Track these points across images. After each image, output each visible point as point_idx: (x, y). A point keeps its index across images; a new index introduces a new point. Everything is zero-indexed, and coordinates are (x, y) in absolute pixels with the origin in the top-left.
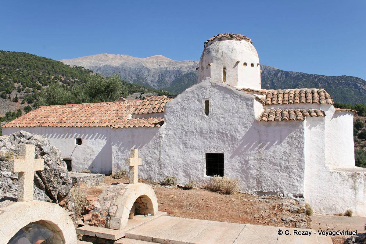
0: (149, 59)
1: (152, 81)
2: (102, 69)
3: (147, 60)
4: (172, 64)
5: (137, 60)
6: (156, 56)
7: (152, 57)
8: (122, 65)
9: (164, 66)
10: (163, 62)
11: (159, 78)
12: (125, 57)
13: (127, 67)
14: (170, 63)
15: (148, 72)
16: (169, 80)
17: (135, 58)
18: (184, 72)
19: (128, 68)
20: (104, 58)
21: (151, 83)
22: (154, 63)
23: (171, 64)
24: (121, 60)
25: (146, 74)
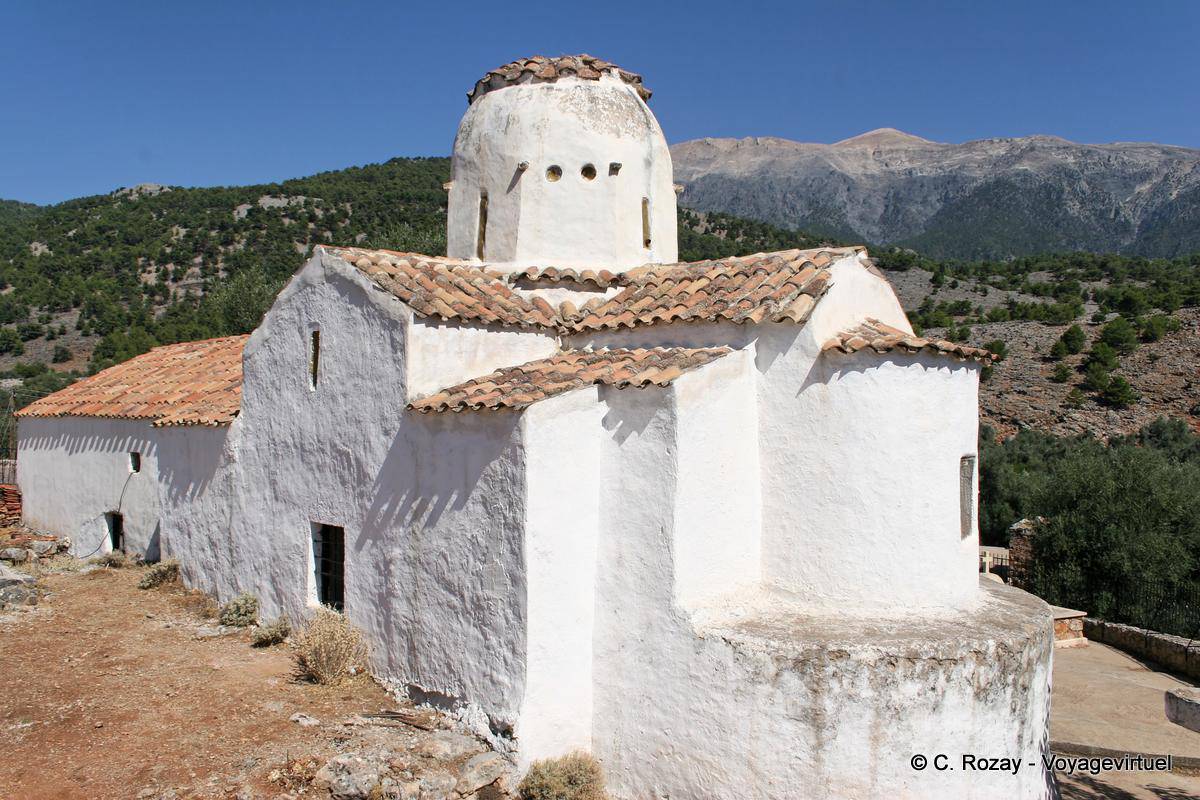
0: (851, 145)
1: (862, 218)
2: (696, 189)
3: (845, 150)
4: (931, 157)
5: (809, 149)
6: (875, 132)
7: (863, 138)
8: (763, 173)
9: (901, 165)
10: (897, 150)
11: (887, 206)
12: (771, 144)
13: (778, 177)
14: (924, 153)
15: (848, 190)
16: (921, 213)
17: (803, 146)
18: (974, 179)
19: (780, 179)
20: (700, 154)
21: (858, 224)
22: (867, 158)
23: (928, 154)
24: (756, 156)
25: (842, 197)
